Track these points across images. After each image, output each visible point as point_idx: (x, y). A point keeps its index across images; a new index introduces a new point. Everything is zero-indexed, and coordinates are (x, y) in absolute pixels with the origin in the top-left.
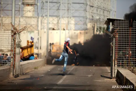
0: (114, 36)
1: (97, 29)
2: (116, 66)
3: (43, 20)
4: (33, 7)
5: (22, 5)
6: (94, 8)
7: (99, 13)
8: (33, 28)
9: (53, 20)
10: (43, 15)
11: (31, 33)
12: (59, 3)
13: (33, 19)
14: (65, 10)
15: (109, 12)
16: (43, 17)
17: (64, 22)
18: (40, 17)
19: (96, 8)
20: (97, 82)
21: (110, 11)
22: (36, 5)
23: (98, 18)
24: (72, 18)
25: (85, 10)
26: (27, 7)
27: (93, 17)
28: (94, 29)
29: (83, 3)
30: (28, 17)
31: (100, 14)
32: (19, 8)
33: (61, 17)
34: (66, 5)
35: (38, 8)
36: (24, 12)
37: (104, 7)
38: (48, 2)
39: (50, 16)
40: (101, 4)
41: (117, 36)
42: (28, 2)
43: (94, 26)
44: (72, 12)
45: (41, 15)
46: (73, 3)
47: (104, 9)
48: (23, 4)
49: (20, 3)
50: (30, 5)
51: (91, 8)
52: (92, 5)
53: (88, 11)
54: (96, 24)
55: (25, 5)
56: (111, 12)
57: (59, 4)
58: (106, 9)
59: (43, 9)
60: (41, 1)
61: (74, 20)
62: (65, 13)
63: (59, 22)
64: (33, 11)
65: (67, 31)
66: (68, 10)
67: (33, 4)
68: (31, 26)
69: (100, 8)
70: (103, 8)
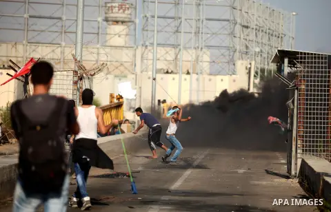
0: (296, 87)
1: (256, 73)
2: (299, 151)
3: (146, 52)
4: (126, 27)
5: (105, 23)
6: (249, 30)
7: (260, 40)
8: (126, 68)
9: (167, 52)
10: (145, 42)
11: (120, 80)
12: (180, 18)
13: (125, 51)
14: (191, 33)
15: (280, 39)
16: (147, 46)
17: (187, 56)
18: (140, 47)
19: (254, 30)
20: (258, 185)
21: (283, 36)
22: (133, 22)
23: (258, 50)
24: (204, 50)
25: (232, 34)
26: (113, 27)
27: (247, 47)
28: (249, 73)
29: (228, 20)
30: (116, 47)
31: (262, 43)
32: (99, 28)
33: (181, 47)
34: (193, 23)
35: (135, 29)
36: (108, 37)
37: (272, 28)
38: (156, 17)
39: (158, 44)
40: (264, 22)
41: (303, 87)
42: (116, 17)
43: (249, 66)
44: (205, 37)
45: (142, 43)
46: (207, 19)
47: (271, 32)
48: (106, 20)
49: (100, 19)
50: (120, 23)
51: (244, 29)
52: (246, 24)
53: (238, 36)
54: (253, 63)
55: (111, 23)
56: (285, 39)
57: (180, 20)
58: (274, 33)
59: (147, 30)
60: (142, 15)
61: (208, 53)
62: (190, 39)
63: (179, 57)
64: (127, 35)
65: (194, 76)
66: (197, 33)
67: (127, 20)
68: (122, 64)
69: (262, 31)
70: (268, 31)
